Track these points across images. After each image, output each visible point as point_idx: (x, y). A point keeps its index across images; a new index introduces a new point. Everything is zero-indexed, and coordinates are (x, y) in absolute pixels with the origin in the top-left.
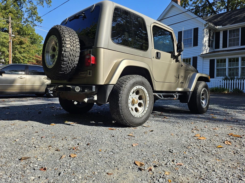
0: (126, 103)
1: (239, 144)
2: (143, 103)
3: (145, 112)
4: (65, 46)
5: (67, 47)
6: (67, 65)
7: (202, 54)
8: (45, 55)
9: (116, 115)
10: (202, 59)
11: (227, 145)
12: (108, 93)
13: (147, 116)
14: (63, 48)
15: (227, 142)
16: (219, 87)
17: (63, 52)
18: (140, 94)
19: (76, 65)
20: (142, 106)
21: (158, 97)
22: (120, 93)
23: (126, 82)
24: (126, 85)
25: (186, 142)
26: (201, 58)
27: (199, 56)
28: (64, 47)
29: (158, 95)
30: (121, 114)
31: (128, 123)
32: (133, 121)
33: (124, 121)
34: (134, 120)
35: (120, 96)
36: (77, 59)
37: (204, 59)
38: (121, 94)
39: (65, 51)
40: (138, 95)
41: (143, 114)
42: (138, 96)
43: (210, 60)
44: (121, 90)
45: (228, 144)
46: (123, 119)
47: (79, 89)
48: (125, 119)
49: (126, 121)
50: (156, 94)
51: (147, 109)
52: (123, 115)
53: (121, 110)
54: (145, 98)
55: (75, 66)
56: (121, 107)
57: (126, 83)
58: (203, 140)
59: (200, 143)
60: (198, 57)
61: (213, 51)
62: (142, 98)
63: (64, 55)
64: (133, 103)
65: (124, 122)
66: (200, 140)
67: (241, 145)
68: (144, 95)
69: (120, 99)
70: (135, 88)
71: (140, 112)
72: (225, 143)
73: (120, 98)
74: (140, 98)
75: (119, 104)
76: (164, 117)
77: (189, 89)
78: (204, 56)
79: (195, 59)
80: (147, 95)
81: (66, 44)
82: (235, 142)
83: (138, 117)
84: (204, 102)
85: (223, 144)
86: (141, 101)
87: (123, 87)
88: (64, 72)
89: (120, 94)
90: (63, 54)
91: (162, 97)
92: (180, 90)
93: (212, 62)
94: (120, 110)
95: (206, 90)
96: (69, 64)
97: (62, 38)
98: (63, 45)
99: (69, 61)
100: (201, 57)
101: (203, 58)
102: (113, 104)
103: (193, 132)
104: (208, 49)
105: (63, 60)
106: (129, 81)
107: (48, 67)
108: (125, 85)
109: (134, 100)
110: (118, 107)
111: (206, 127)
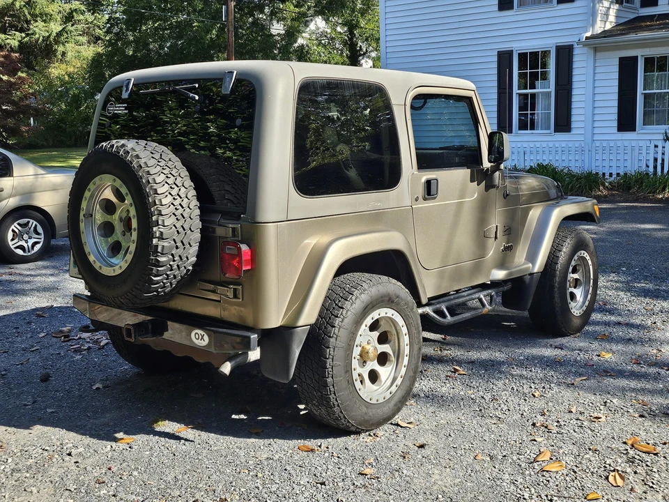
0: (347, 371)
1: (643, 480)
2: (391, 353)
3: (399, 381)
4: (160, 222)
5: (165, 225)
6: (167, 275)
7: (588, 34)
8: (82, 225)
9: (316, 406)
10: (592, 52)
11: (612, 485)
12: (296, 351)
13: (405, 392)
14: (155, 229)
15: (615, 477)
16: (651, 169)
17: (155, 241)
18: (382, 329)
19: (191, 268)
20: (389, 360)
21: (433, 318)
22: (327, 345)
23: (343, 308)
24: (343, 320)
25: (513, 487)
26: (585, 50)
27: (578, 44)
28: (158, 225)
29: (434, 312)
30: (334, 405)
31: (353, 425)
32: (366, 418)
33: (343, 421)
34: (371, 414)
35: (330, 354)
36: (194, 249)
37: (599, 54)
38: (332, 349)
39: (161, 238)
40: (375, 332)
41: (394, 388)
42: (376, 334)
43: (621, 59)
44: (330, 337)
45: (616, 482)
46: (340, 417)
47: (206, 338)
48: (344, 417)
49: (349, 422)
50: (428, 310)
51: (403, 370)
52: (338, 406)
53: (335, 394)
54: (396, 338)
55: (188, 270)
56: (333, 386)
57: (344, 312)
58: (557, 472)
59: (546, 485)
60: (576, 46)
61: (632, 16)
62: (389, 338)
63: (159, 250)
64: (363, 360)
65: (343, 424)
66: (547, 475)
67: (647, 486)
68: (393, 328)
69: (328, 365)
70: (369, 321)
71: (383, 382)
72: (611, 479)
73: (329, 361)
74: (383, 339)
75: (328, 377)
76: (454, 369)
77: (531, 265)
78: (598, 44)
79: (565, 54)
80: (404, 330)
81: (162, 215)
82: (635, 473)
83: (381, 401)
84: (578, 292)
85: (605, 482)
86: (386, 348)
87: (334, 327)
88: (157, 291)
89: (329, 348)
90: (157, 246)
91: (444, 316)
92: (500, 274)
93: (627, 68)
94: (331, 394)
95: (585, 256)
96: (171, 270)
97: (148, 197)
98: (154, 218)
99: (174, 261)
100: (586, 48)
101: (596, 50)
102: (307, 377)
103: (535, 440)
104: (612, 13)
105: (158, 264)
106: (351, 305)
107: (101, 269)
108: (340, 320)
109: (367, 353)
110: (325, 385)
111: (572, 412)
